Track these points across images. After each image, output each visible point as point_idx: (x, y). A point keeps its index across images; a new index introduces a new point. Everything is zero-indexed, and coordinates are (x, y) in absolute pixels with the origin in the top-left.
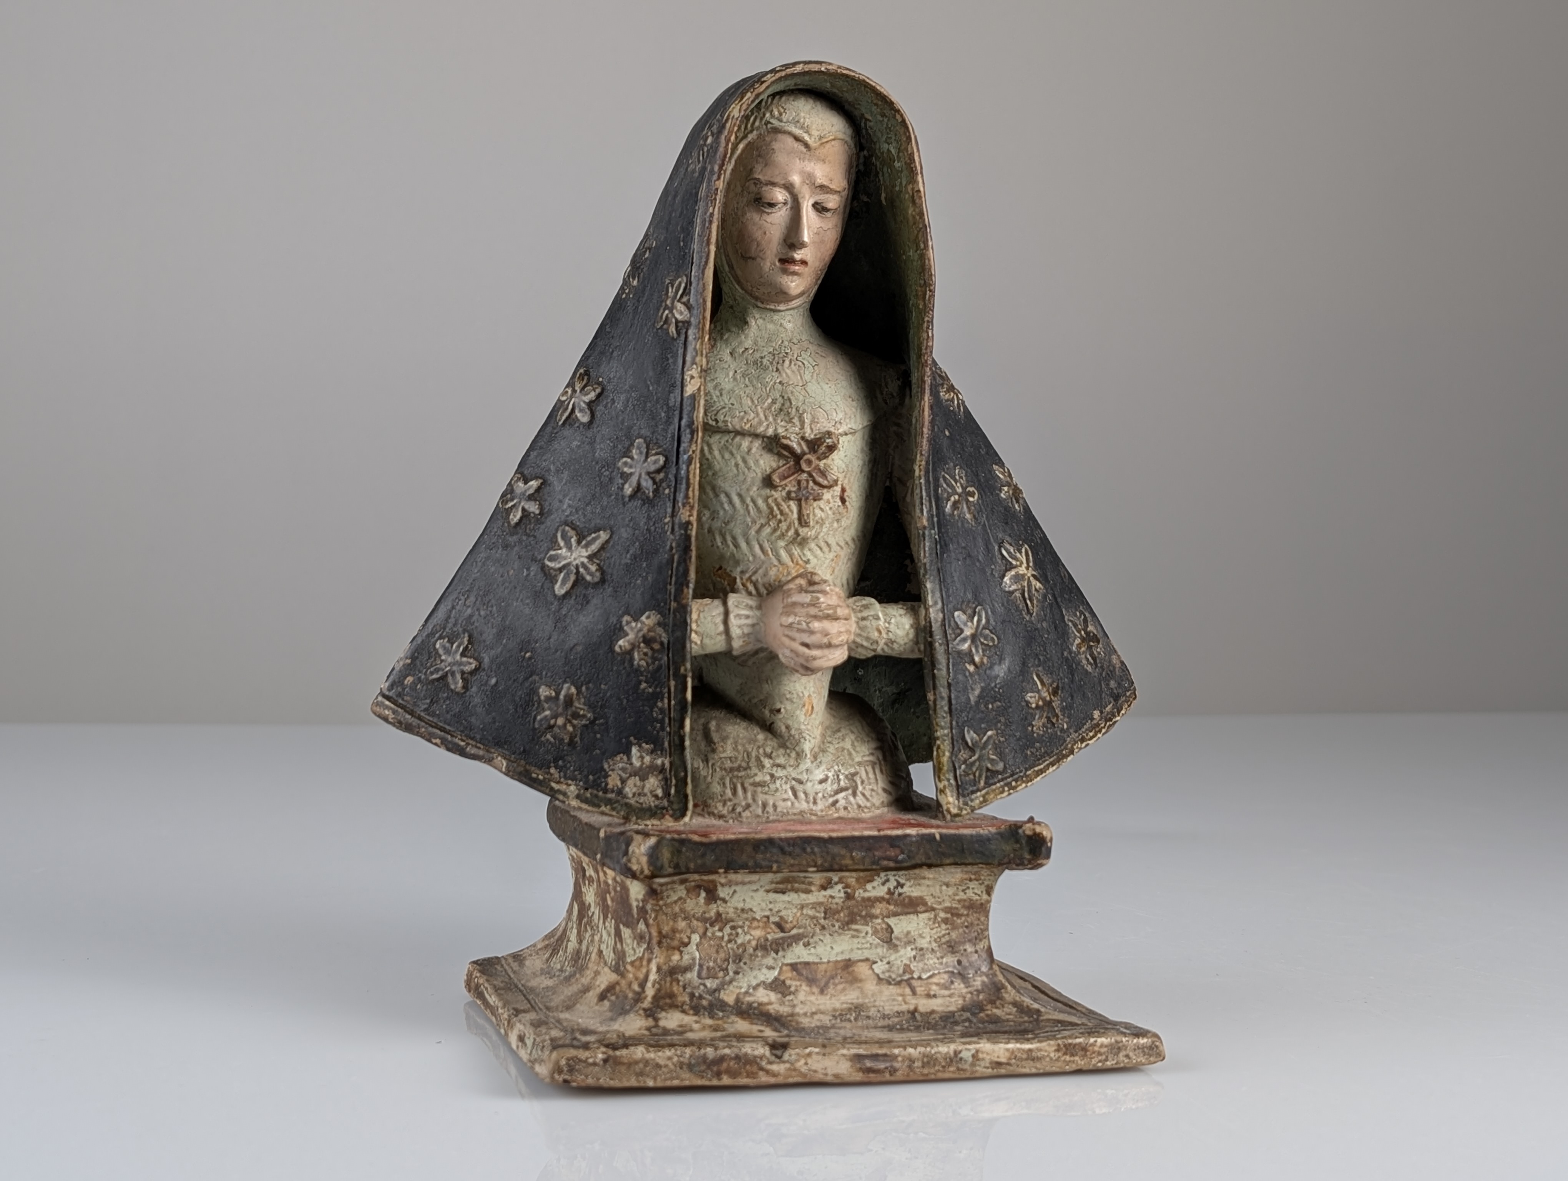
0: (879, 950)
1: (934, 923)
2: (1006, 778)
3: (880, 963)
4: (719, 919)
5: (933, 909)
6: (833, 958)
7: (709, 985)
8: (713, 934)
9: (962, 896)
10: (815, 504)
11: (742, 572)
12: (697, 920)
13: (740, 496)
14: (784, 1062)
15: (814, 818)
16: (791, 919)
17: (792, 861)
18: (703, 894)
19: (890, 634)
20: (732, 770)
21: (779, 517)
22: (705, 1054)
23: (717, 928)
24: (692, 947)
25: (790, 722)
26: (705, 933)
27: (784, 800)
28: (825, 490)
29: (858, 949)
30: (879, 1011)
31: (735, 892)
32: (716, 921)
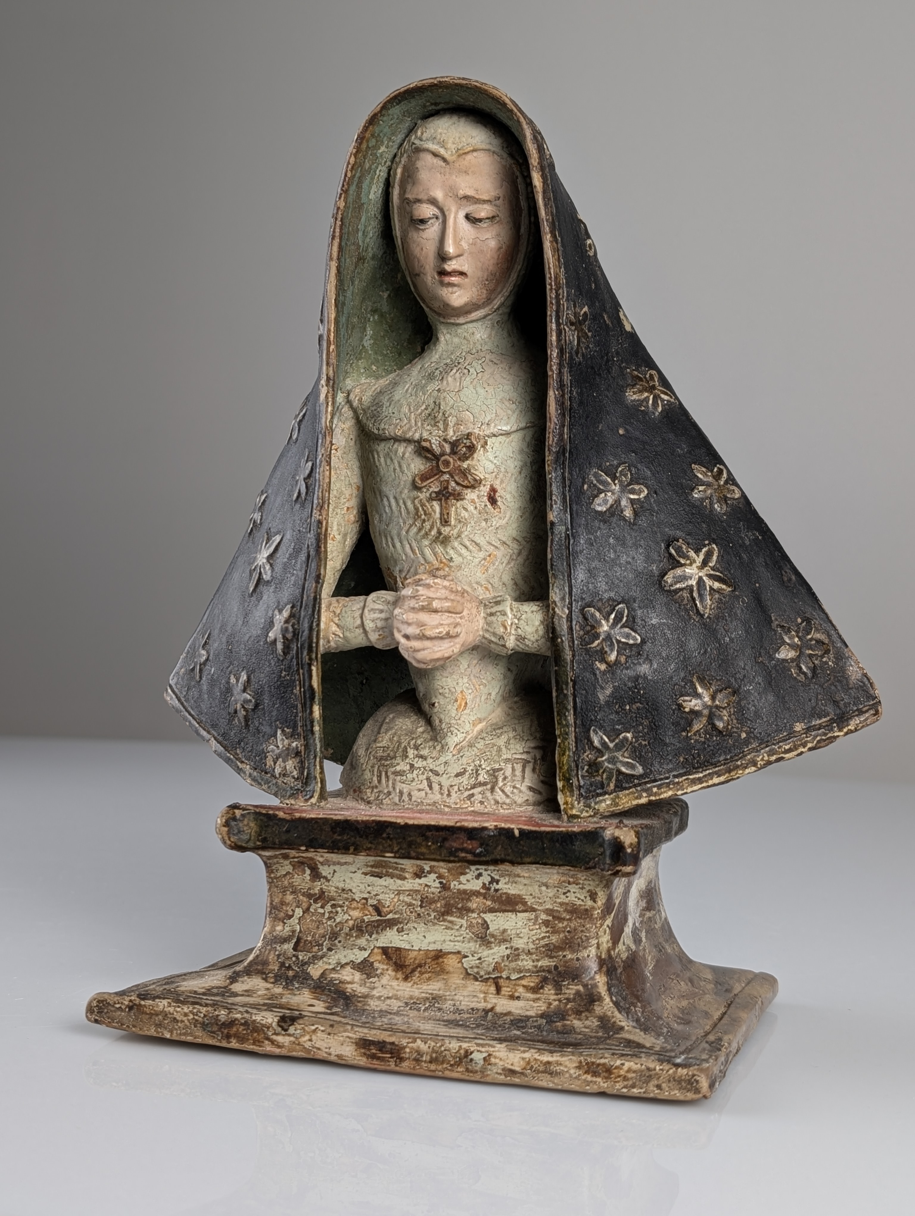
0: (472, 944)
1: (534, 924)
2: (646, 783)
3: (471, 958)
4: (322, 897)
5: (534, 910)
6: (424, 947)
7: (301, 958)
8: (316, 910)
9: (563, 899)
10: (459, 504)
11: (400, 571)
12: (303, 895)
13: (395, 498)
14: (289, 1035)
15: (447, 809)
16: (388, 903)
17: (369, 845)
18: (308, 871)
19: (519, 630)
20: (381, 758)
21: (423, 517)
22: (218, 1016)
23: (319, 905)
24: (294, 921)
25: (442, 716)
26: (308, 909)
27: (419, 790)
28: (469, 490)
29: (450, 941)
30: (454, 1005)
31: (335, 871)
32: (320, 898)
